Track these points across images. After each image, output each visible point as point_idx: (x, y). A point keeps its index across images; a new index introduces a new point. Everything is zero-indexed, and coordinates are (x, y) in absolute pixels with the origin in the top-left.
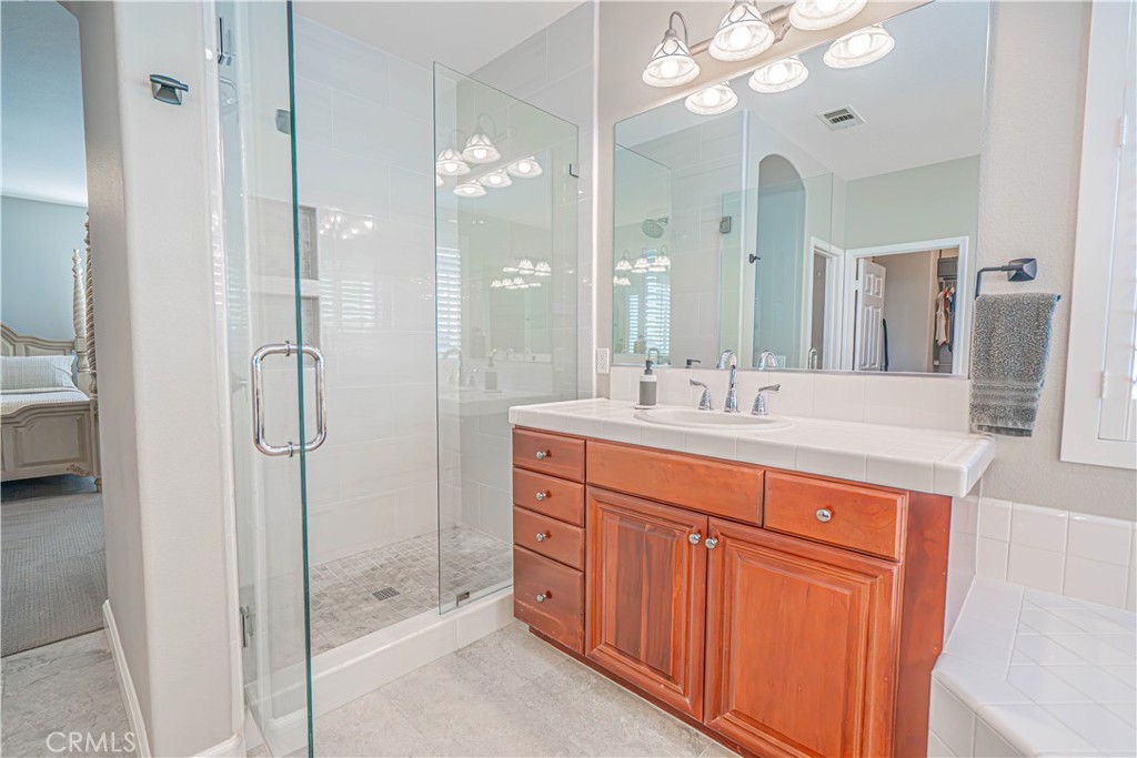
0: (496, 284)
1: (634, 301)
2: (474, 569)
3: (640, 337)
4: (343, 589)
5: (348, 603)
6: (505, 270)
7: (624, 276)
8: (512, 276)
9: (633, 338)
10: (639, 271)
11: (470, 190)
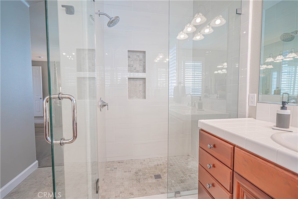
0: (216, 72)
1: (275, 75)
2: (190, 176)
3: (277, 88)
4: (146, 170)
5: (145, 177)
6: (218, 67)
7: (270, 64)
8: (222, 69)
9: (274, 88)
10: (278, 61)
11: (198, 38)
